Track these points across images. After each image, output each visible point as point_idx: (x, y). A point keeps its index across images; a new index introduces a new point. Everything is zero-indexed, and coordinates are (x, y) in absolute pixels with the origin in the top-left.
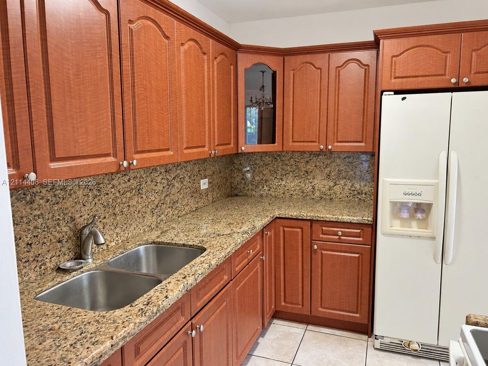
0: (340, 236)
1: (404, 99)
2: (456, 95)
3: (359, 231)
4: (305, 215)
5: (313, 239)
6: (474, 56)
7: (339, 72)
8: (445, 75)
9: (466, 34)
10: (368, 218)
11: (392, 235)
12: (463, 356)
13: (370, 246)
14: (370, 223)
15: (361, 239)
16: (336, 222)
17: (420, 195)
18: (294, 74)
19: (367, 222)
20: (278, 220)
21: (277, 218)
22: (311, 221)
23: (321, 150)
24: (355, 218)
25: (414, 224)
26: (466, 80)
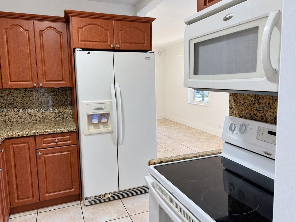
0: (57, 143)
1: (89, 53)
2: (115, 53)
3: (68, 137)
4: (30, 132)
5: (37, 148)
6: (120, 34)
7: (42, 34)
8: (107, 42)
9: (115, 21)
10: (73, 128)
11: (90, 135)
12: (153, 181)
13: (76, 145)
14: (75, 130)
15: (70, 142)
16: (53, 133)
17: (103, 109)
18: (6, 32)
19: (73, 130)
20: (7, 141)
21: (6, 139)
22: (35, 136)
23: (35, 87)
24: (66, 129)
25: (101, 126)
26: (118, 46)
